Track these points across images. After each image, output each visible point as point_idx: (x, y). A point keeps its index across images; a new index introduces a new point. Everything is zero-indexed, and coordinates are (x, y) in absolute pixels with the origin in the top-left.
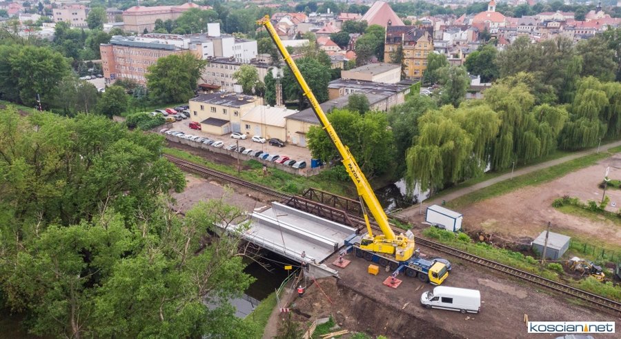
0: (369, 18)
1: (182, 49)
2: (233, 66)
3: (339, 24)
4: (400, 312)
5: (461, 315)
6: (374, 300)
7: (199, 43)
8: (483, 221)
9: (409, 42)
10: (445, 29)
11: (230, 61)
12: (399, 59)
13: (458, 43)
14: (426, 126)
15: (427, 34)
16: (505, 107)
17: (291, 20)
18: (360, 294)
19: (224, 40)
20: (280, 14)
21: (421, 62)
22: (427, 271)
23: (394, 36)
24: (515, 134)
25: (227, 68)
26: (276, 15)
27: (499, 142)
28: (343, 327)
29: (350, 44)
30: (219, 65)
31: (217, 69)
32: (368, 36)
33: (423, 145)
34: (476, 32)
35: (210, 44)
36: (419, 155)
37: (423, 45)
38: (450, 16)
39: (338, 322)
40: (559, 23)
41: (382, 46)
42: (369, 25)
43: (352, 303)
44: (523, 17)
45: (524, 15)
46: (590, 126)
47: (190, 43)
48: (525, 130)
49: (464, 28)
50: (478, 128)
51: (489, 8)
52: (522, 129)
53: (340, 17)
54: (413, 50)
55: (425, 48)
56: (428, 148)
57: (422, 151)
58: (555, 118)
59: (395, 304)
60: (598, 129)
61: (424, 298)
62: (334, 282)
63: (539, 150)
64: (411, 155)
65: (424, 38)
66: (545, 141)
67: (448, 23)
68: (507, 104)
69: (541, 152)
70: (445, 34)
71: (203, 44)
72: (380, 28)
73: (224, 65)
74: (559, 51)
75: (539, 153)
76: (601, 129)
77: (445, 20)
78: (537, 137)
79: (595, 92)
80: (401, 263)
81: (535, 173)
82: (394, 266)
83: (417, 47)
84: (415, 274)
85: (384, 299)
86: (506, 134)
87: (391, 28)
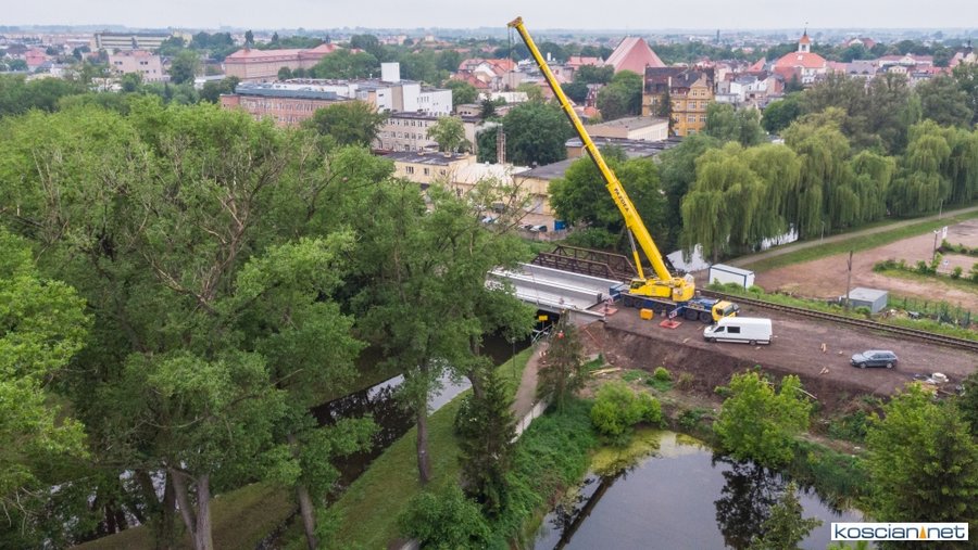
0: (616, 61)
1: (347, 99)
2: (423, 122)
3: (568, 73)
4: (680, 346)
5: (751, 348)
6: (650, 338)
7: (373, 91)
8: (782, 284)
9: (679, 88)
10: (733, 78)
11: (420, 116)
12: (664, 111)
13: (752, 96)
14: (706, 167)
15: (705, 77)
16: (809, 150)
17: (493, 69)
18: (632, 334)
19: (405, 87)
20: (473, 61)
21: (697, 117)
22: (710, 308)
23: (656, 82)
24: (825, 189)
25: (413, 124)
26: (466, 62)
27: (802, 198)
28: (614, 365)
29: (589, 100)
30: (402, 121)
31: (398, 126)
32: (615, 86)
33: (702, 191)
34: (780, 81)
35: (388, 92)
36: (697, 203)
37: (699, 91)
38: (741, 62)
39: (609, 361)
40: (905, 69)
41: (639, 97)
42: (616, 72)
43: (624, 344)
44: (854, 61)
45: (856, 59)
46: (927, 183)
47: (357, 91)
48: (839, 184)
49: (762, 76)
50: (772, 172)
51: (800, 47)
52: (835, 183)
53: (569, 63)
54: (686, 99)
55: (703, 97)
56: (708, 193)
57: (702, 197)
58: (879, 170)
59: (673, 340)
60: (937, 185)
61: (709, 331)
62: (601, 325)
63: (858, 209)
64: (687, 204)
65: (701, 83)
66: (866, 199)
67: (738, 70)
68: (811, 146)
69: (861, 214)
70: (732, 84)
71: (378, 92)
72: (634, 76)
73: (410, 121)
74: (890, 91)
75: (858, 214)
76: (941, 187)
77: (734, 66)
78: (855, 191)
79: (932, 137)
80: (680, 303)
81: (854, 240)
82: (669, 308)
83: (690, 95)
84: (696, 314)
85: (661, 336)
86: (812, 186)
87: (650, 72)
